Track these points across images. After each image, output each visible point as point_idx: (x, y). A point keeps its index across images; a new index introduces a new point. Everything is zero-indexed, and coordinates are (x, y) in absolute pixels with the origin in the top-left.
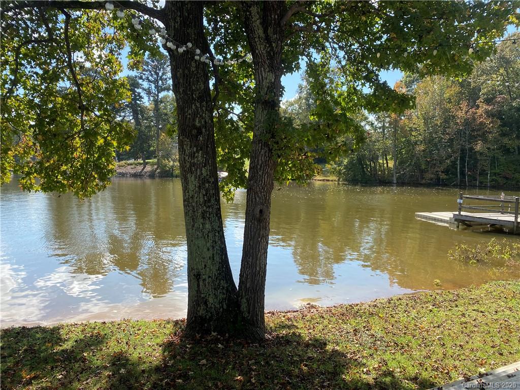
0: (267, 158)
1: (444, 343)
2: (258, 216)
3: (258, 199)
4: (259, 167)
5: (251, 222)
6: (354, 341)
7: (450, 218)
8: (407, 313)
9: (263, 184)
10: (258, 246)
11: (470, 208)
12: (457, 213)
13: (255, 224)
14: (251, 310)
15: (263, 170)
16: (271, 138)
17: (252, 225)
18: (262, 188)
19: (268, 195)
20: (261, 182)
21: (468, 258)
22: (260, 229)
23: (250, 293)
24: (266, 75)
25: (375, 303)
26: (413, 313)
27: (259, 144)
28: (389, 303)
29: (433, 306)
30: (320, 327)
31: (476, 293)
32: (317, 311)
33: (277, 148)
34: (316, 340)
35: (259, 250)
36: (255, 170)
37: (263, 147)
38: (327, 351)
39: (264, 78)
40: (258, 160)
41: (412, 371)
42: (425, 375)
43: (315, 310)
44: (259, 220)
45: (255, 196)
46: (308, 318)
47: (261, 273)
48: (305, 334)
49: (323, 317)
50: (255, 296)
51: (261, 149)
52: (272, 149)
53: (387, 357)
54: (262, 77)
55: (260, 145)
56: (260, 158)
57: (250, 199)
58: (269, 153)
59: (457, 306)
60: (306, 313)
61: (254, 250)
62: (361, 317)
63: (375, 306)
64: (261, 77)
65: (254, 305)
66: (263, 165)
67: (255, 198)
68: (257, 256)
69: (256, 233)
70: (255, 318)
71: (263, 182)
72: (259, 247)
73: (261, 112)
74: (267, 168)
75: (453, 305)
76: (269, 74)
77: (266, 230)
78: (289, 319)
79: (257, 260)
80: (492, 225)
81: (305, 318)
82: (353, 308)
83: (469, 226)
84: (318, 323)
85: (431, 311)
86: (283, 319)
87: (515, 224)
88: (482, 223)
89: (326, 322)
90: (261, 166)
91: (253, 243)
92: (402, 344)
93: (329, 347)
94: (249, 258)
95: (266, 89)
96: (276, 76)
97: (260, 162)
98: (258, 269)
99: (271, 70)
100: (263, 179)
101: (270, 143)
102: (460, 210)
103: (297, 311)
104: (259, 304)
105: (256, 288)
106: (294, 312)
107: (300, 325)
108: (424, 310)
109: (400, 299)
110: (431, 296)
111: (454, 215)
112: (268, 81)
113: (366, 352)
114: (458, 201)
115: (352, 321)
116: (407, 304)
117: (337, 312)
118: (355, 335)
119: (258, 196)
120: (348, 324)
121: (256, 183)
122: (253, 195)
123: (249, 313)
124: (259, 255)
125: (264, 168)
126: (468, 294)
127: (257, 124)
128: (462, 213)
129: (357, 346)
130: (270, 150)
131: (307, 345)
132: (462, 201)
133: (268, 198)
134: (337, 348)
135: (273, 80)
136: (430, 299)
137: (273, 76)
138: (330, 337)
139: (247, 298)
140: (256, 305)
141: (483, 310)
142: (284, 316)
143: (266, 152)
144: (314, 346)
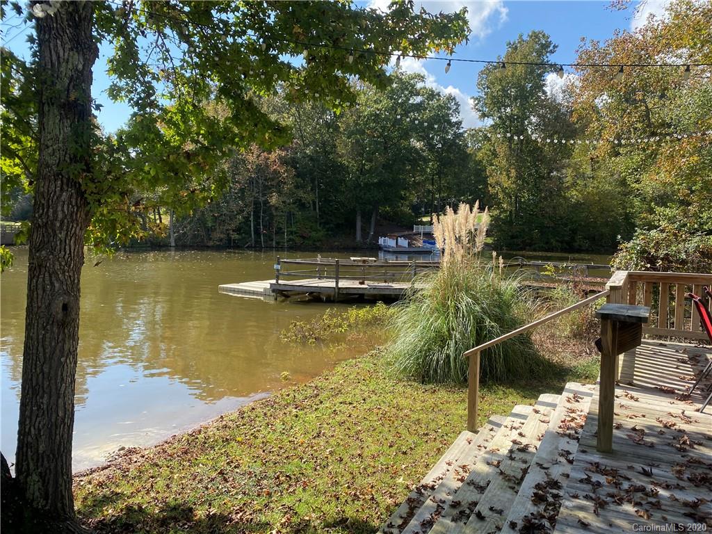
0: (73, 207)
1: (340, 458)
2: (60, 316)
3: (57, 285)
4: (58, 225)
5: (44, 328)
6: (230, 492)
7: (265, 289)
8: (270, 426)
9: (67, 256)
10: (60, 373)
11: (288, 275)
12: (274, 281)
13: (52, 332)
14: (50, 493)
15: (67, 230)
16: (84, 171)
17: (48, 335)
18: (66, 264)
19: (76, 276)
20: (62, 253)
21: (304, 336)
22: (64, 340)
23: (46, 462)
24: (66, 54)
25: (224, 423)
26: (279, 426)
27: (55, 180)
28: (242, 418)
29: (296, 408)
30: (161, 483)
31: (336, 379)
32: (143, 457)
33: (94, 191)
34: (175, 508)
35: (63, 379)
36: (50, 231)
37: (65, 187)
38: (200, 521)
39: (61, 60)
40: (55, 212)
41: (332, 510)
42: (350, 512)
43: (138, 456)
44: (63, 325)
45: (51, 280)
46: (133, 471)
47: (66, 420)
48: (149, 502)
49: (157, 465)
50: (56, 467)
51: (62, 190)
52: (86, 191)
53: (287, 501)
54: (59, 57)
55: (59, 182)
56: (60, 208)
57: (40, 286)
58: (77, 199)
59: (321, 402)
60: (125, 465)
61: (53, 381)
62: (212, 448)
63: (225, 427)
64: (54, 57)
65: (56, 482)
66: (66, 221)
67: (52, 284)
68: (58, 390)
69: (55, 349)
70: (59, 505)
71: (68, 252)
72: (62, 375)
73: (57, 121)
74: (75, 226)
75: (318, 403)
76: (71, 53)
77: (74, 340)
78: (101, 485)
79: (59, 397)
80: (311, 293)
81: (127, 475)
82: (197, 438)
83: (287, 297)
84: (152, 477)
85: (297, 416)
86: (90, 486)
87: (337, 290)
88: (301, 291)
89: (165, 471)
90: (62, 222)
91: (50, 368)
92: (294, 475)
93: (200, 513)
94: (42, 397)
95: (67, 81)
96: (85, 60)
97: (60, 216)
98: (61, 414)
99: (77, 48)
100: (67, 247)
101: (81, 181)
102: (278, 278)
103: (109, 466)
104: (65, 477)
105: (59, 449)
106: (104, 469)
107: (126, 489)
108: (288, 418)
109: (253, 409)
110: (288, 395)
111: (271, 284)
112: (70, 66)
113: (255, 502)
114: (275, 266)
115: (202, 458)
116: (265, 414)
117: (175, 451)
118: (226, 480)
119: (58, 279)
120: (201, 465)
121: (52, 254)
122: (47, 278)
123: (46, 498)
124: (63, 389)
125: (68, 227)
126: (325, 383)
127: (50, 143)
128: (280, 282)
129: (240, 497)
130: (81, 194)
131: (163, 522)
132: (279, 267)
133: (76, 281)
134: (213, 511)
135: (80, 67)
136: (289, 399)
137: (82, 61)
138: (189, 496)
139: (41, 473)
140: (60, 480)
141: (349, 400)
142: (90, 483)
143: (71, 197)
144: (176, 519)
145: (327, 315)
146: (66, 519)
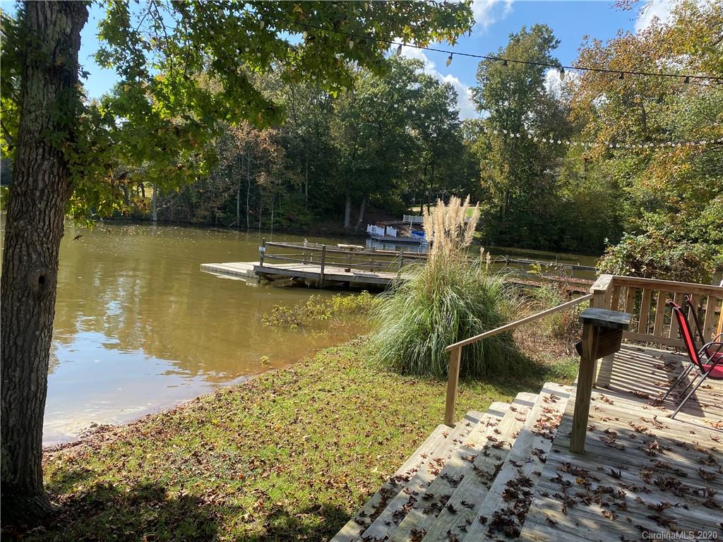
0: (54, 176)
1: (316, 445)
2: (36, 289)
3: (34, 257)
4: (38, 194)
5: (19, 300)
6: (203, 474)
7: (248, 271)
8: (247, 410)
9: (46, 227)
10: (33, 347)
11: (274, 258)
12: (258, 264)
13: (28, 304)
14: (19, 467)
15: (47, 201)
16: (67, 140)
17: (22, 308)
18: (45, 236)
19: (55, 248)
20: (42, 224)
21: (287, 322)
22: (39, 313)
23: (15, 436)
24: (54, 16)
25: (200, 404)
26: (256, 410)
27: (37, 148)
28: (219, 400)
29: (274, 393)
30: (133, 462)
31: (316, 367)
32: (116, 434)
33: (78, 161)
34: (146, 488)
35: (36, 353)
36: (29, 200)
37: (47, 156)
38: (171, 502)
39: (49, 22)
40: (35, 181)
41: (305, 497)
42: (323, 498)
43: (111, 433)
44: (39, 297)
45: (28, 250)
46: (105, 449)
47: (38, 395)
48: (121, 480)
49: (130, 444)
50: (26, 441)
51: (43, 158)
52: (68, 161)
53: (261, 485)
54: (46, 18)
55: (41, 150)
56: (40, 177)
57: (16, 257)
58: (59, 169)
59: (300, 389)
60: (96, 442)
61: (26, 355)
62: (187, 429)
63: (201, 408)
64: (41, 19)
65: (26, 457)
66: (46, 191)
67: (29, 255)
68: (31, 364)
69: (30, 322)
70: (28, 480)
71: (47, 223)
72: (36, 348)
73: (41, 86)
74: (56, 196)
75: (297, 389)
76: (59, 16)
77: (50, 314)
78: (71, 461)
79: (31, 371)
80: (295, 278)
81: (99, 453)
82: (172, 419)
83: (271, 280)
84: (124, 456)
85: (274, 401)
86: (60, 462)
87: (322, 276)
88: (285, 275)
89: (138, 451)
90: (42, 192)
91: (24, 341)
92: (269, 460)
93: (173, 494)
94: (14, 371)
95: (53, 44)
96: (73, 23)
97: (41, 185)
98: (33, 388)
99: (66, 10)
100: (47, 218)
101: (64, 150)
102: (262, 261)
103: (80, 443)
104: (35, 452)
105: (30, 424)
106: (74, 445)
107: (96, 466)
108: (266, 403)
109: (231, 392)
110: (267, 380)
111: (255, 266)
112: (58, 29)
113: (228, 486)
114: (260, 248)
115: (176, 439)
116: (243, 398)
117: (149, 430)
118: (200, 463)
119: (36, 251)
120: (174, 446)
121: (30, 224)
122: (24, 249)
123: (15, 472)
124: (36, 363)
125: (48, 197)
126: (305, 370)
127: (32, 109)
128: (264, 264)
129: (213, 479)
130: (63, 164)
131: (134, 501)
132: (264, 249)
133: (54, 254)
134: (185, 492)
135: (68, 30)
136: (268, 383)
137: (70, 23)
138: (162, 477)
139: (10, 446)
140: (30, 454)
141: (328, 388)
142: (60, 458)
143: (53, 165)
144: (147, 499)
145: (311, 300)
146: (35, 494)
